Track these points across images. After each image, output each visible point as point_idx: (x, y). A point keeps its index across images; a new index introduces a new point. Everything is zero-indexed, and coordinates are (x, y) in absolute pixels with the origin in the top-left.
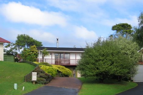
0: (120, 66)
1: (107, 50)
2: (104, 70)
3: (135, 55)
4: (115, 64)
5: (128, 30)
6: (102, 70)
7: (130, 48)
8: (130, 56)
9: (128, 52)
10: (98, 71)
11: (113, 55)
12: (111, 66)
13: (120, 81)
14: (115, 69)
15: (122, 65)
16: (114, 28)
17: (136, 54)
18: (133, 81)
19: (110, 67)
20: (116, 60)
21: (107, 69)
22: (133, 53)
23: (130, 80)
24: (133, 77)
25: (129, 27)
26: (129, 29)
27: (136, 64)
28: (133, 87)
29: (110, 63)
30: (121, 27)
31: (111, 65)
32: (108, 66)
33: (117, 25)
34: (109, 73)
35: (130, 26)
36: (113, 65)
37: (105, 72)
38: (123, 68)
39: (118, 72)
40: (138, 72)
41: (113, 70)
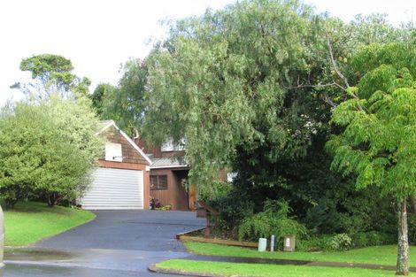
0: (60, 170)
1: (29, 129)
2: (23, 178)
3: (90, 143)
4: (48, 163)
5: (63, 75)
6: (17, 177)
7: (79, 126)
8: (78, 146)
9: (75, 135)
10: (6, 179)
11: (43, 142)
12: (40, 168)
13: (51, 205)
14: (49, 177)
15: (64, 168)
16: (24, 65)
17: (93, 141)
18: (80, 206)
19: (38, 171)
20: (52, 155)
21: (29, 176)
22: (86, 138)
23: (74, 204)
24: (81, 196)
25: (66, 67)
26: (65, 70)
27: (92, 165)
28: (87, 221)
29: (37, 161)
30: (45, 64)
31: (40, 165)
32: (32, 168)
33: (35, 57)
34: (34, 184)
35: (68, 62)
36: (44, 165)
37: (25, 183)
38: (67, 175)
39: (55, 183)
40: (94, 184)
41: (44, 178)
